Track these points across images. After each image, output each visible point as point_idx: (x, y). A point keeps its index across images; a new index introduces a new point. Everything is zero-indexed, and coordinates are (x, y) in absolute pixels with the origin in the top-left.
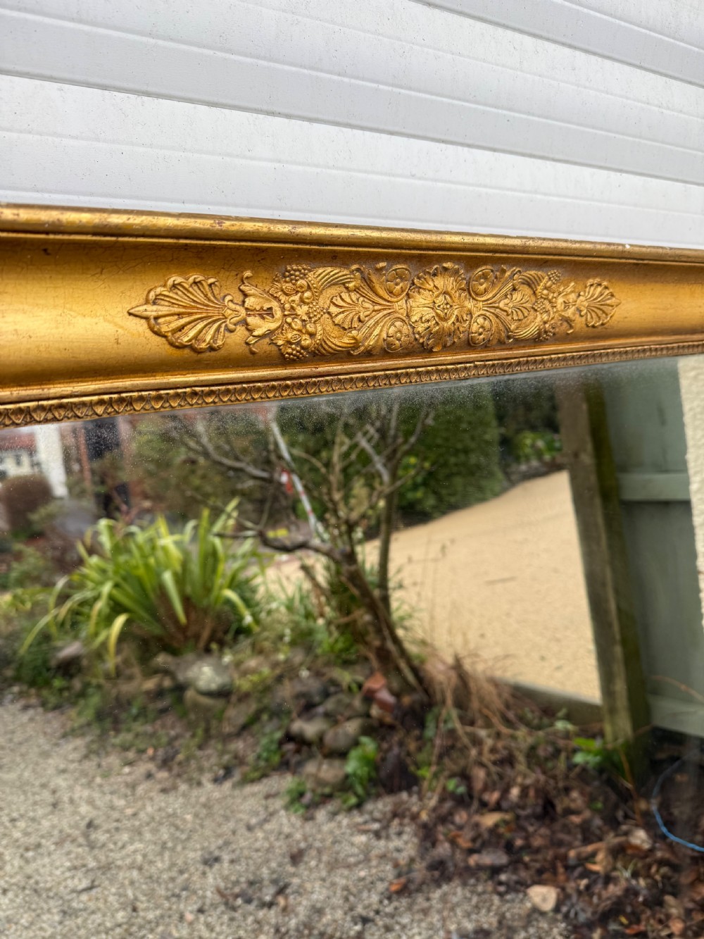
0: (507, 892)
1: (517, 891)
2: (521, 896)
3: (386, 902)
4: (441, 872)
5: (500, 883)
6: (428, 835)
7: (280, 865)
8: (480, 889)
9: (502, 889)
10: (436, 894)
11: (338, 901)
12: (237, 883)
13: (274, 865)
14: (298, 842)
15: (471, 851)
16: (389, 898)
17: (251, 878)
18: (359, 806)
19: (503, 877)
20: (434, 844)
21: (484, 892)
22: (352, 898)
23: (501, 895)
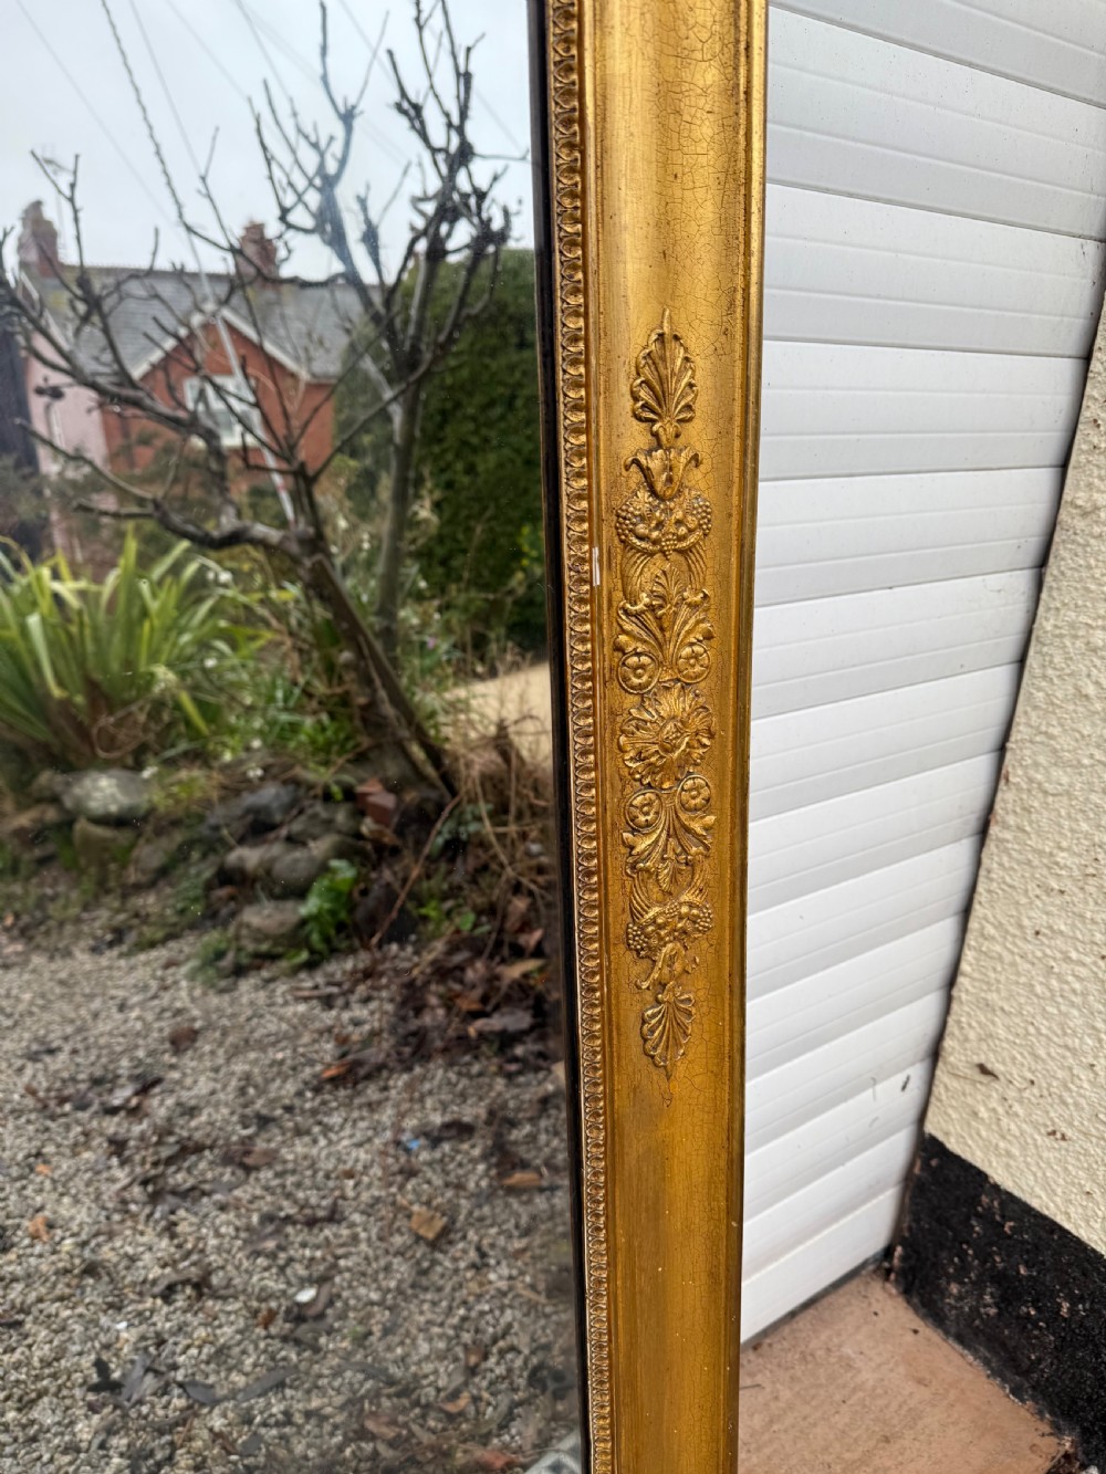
0: (520, 1073)
1: (537, 1069)
2: (541, 1075)
3: (309, 1094)
4: (415, 1048)
5: (515, 1059)
6: (412, 999)
7: (151, 1054)
8: (476, 1068)
9: (513, 1067)
10: (401, 1080)
11: (228, 1095)
12: (74, 1080)
13: (141, 1053)
14: (194, 1019)
15: (475, 1015)
16: (317, 1090)
17: (98, 1073)
18: (311, 966)
19: (519, 1051)
20: (418, 1011)
21: (480, 1074)
22: (251, 1091)
23: (510, 1076)
